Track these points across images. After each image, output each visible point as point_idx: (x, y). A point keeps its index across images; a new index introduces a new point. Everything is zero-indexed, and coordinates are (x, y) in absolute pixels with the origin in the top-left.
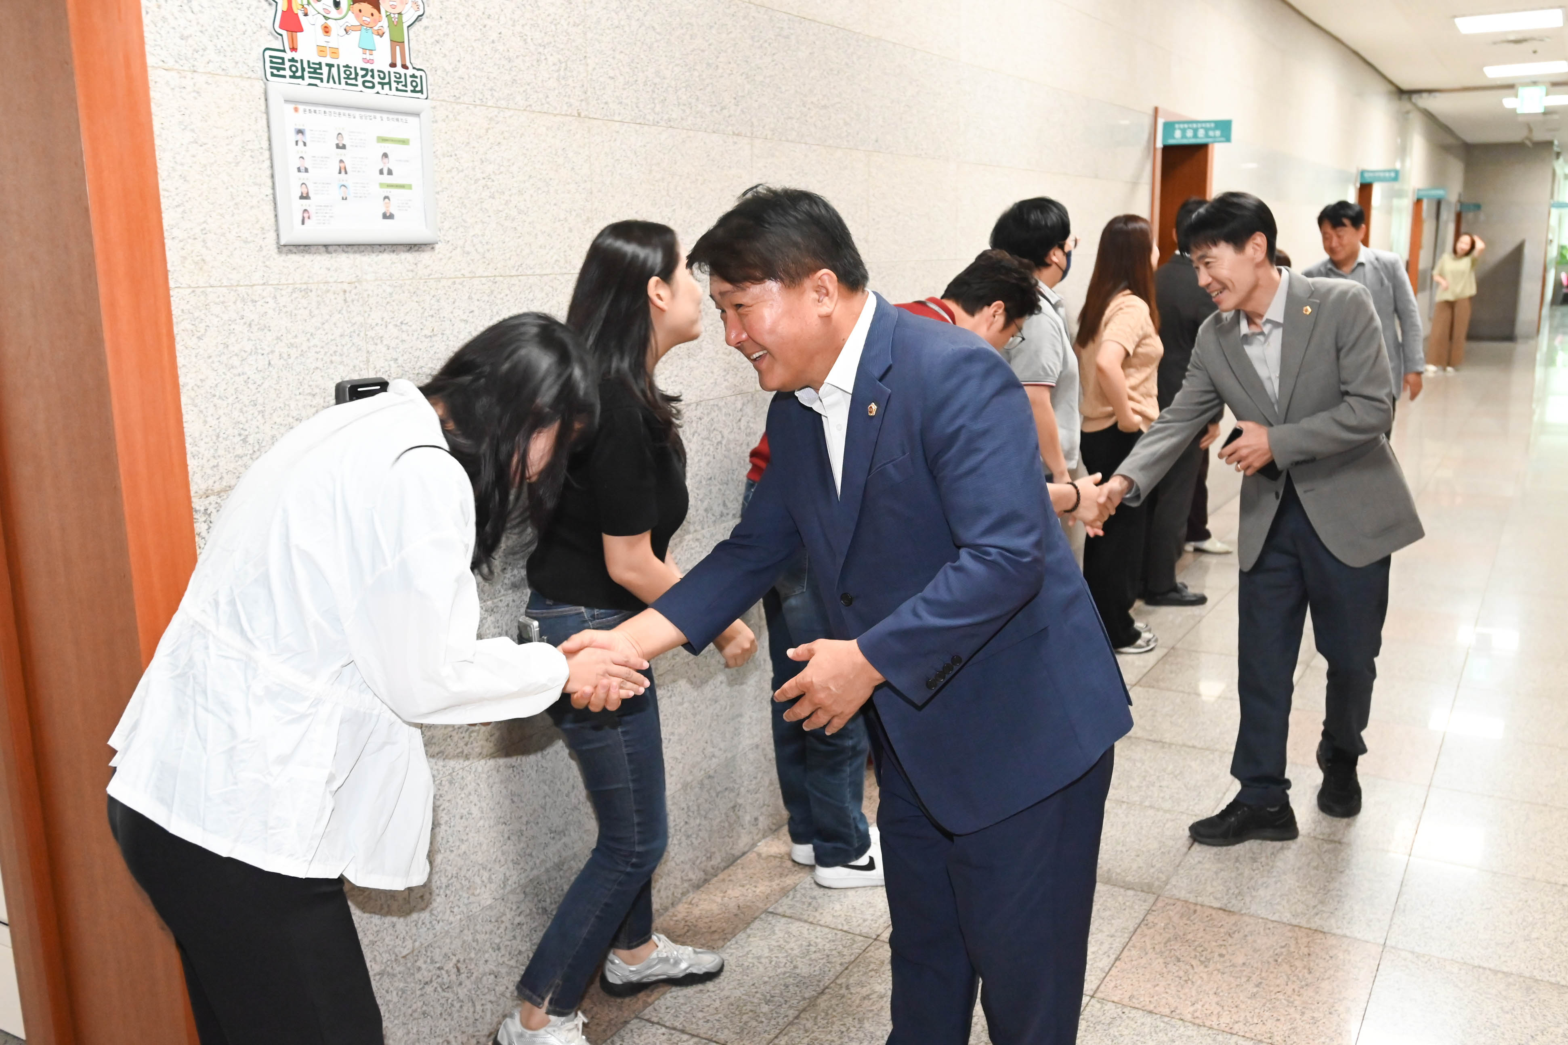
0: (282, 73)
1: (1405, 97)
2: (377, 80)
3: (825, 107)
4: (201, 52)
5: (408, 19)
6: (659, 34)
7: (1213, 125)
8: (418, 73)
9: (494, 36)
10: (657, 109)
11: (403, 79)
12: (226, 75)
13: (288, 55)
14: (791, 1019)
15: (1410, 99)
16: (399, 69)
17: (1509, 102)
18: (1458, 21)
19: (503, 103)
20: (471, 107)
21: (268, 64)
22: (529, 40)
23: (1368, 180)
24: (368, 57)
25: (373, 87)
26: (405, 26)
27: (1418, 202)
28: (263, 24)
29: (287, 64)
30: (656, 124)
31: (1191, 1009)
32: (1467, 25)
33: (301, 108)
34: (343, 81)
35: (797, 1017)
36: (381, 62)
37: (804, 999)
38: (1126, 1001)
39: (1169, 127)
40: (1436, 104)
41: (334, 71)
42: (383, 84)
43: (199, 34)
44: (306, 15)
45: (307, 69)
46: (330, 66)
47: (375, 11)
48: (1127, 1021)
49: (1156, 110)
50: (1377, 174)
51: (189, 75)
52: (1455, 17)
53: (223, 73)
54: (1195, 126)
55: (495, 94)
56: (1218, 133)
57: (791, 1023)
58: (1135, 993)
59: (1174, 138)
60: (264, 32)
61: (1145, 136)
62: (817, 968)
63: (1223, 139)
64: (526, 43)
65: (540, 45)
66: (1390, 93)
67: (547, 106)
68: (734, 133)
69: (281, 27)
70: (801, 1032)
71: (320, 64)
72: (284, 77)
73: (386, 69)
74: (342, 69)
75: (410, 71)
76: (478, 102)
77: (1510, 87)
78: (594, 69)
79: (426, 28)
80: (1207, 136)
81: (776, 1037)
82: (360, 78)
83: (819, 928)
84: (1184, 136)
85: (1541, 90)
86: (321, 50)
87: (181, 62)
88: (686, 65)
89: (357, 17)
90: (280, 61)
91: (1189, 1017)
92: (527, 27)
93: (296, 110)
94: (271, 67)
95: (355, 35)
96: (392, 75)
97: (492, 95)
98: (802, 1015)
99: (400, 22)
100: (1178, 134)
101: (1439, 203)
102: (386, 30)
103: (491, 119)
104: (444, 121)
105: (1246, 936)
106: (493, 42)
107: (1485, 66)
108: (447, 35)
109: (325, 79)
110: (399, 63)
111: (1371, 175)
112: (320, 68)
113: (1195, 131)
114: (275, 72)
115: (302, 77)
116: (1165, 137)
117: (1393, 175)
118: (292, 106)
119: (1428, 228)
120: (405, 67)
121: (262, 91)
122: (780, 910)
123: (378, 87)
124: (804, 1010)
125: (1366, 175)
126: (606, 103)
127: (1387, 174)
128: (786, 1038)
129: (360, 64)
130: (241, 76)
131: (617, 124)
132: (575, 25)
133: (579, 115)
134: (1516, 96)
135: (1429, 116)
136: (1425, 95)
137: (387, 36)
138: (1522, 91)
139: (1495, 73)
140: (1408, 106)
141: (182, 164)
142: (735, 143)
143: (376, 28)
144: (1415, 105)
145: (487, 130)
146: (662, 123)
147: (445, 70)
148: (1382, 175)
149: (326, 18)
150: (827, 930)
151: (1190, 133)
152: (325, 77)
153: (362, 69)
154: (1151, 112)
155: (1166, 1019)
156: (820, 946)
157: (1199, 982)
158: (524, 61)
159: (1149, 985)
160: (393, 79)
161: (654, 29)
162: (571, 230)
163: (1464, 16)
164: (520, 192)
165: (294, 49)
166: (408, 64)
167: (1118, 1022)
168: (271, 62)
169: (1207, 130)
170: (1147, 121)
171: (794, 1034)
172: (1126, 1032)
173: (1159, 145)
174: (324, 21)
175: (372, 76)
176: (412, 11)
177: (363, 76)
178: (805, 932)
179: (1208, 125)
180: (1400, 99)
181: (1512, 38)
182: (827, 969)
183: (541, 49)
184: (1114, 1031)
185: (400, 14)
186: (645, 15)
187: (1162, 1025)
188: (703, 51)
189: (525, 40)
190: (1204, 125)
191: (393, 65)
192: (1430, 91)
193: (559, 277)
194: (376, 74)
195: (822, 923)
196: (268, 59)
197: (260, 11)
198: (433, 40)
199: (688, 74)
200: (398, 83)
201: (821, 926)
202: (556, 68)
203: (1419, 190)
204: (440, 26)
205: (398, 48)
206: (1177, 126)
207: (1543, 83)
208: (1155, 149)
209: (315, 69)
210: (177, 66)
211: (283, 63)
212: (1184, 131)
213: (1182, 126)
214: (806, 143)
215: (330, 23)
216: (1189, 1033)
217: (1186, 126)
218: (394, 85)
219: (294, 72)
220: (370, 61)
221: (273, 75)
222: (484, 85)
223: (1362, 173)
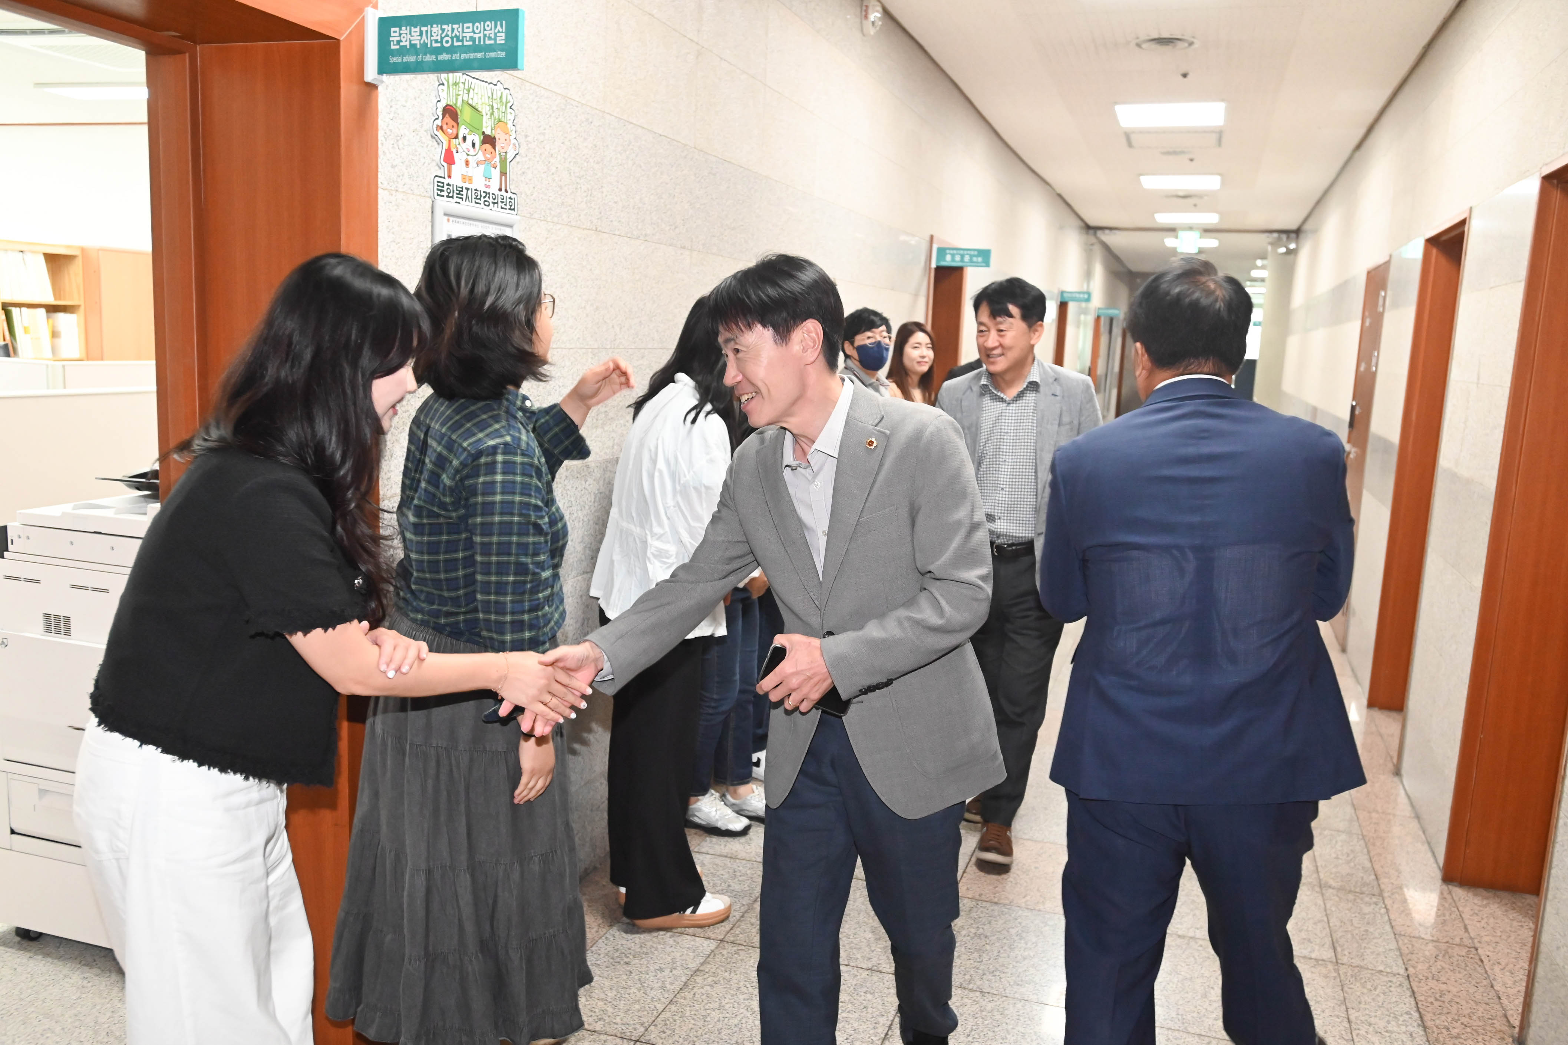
0: (442, 193)
1: (1091, 232)
2: (491, 200)
3: (733, 229)
4: (401, 177)
5: (510, 156)
6: (643, 170)
7: (976, 253)
8: (513, 196)
9: (553, 169)
10: (640, 227)
11: (504, 200)
12: (413, 194)
13: (446, 181)
14: (738, 918)
15: (1095, 234)
16: (503, 193)
17: (1170, 242)
18: (1142, 178)
19: (556, 219)
20: (539, 221)
21: (436, 187)
22: (572, 174)
23: (1066, 300)
24: (488, 183)
25: (488, 206)
26: (508, 161)
27: (1098, 319)
28: (434, 158)
29: (446, 187)
30: (638, 238)
31: (1024, 900)
32: (1150, 182)
33: (451, 219)
34: (474, 200)
35: (742, 916)
36: (494, 189)
37: (743, 905)
38: (977, 897)
39: (942, 251)
40: (1113, 240)
41: (469, 192)
42: (494, 203)
43: (401, 164)
44: (457, 152)
45: (456, 192)
46: (467, 189)
47: (493, 150)
48: (982, 909)
49: (932, 237)
50: (1074, 295)
51: (394, 192)
52: (1141, 175)
53: (411, 192)
54: (962, 252)
55: (552, 212)
56: (980, 259)
57: (739, 920)
58: (983, 892)
59: (945, 261)
60: (434, 164)
61: (923, 258)
62: (746, 886)
63: (984, 264)
64: (570, 175)
65: (578, 177)
66: (1081, 228)
67: (579, 222)
68: (682, 247)
69: (445, 161)
70: (749, 925)
71: (462, 188)
72: (443, 196)
73: (497, 192)
74: (474, 192)
75: (509, 195)
76: (542, 218)
77: (1172, 230)
78: (606, 196)
79: (518, 163)
80: (962, 260)
81: (731, 929)
82: (483, 199)
83: (738, 861)
84: (953, 260)
85: (1196, 234)
86: (464, 178)
87: (391, 184)
88: (657, 194)
89: (484, 154)
90: (442, 185)
91: (1023, 905)
92: (572, 164)
93: (448, 220)
94: (438, 189)
95: (482, 167)
96: (500, 197)
97: (550, 214)
98: (746, 915)
99: (506, 159)
100: (948, 258)
101: (1111, 320)
102: (498, 164)
103: (549, 231)
104: (523, 231)
105: (1050, 856)
106: (553, 174)
107: (1156, 212)
108: (529, 168)
109: (464, 199)
110: (503, 189)
111: (1069, 295)
112: (462, 191)
113: (962, 256)
114: (439, 192)
115: (452, 197)
116: (938, 260)
117: (1086, 296)
118: (446, 218)
119: (1104, 339)
120: (506, 191)
121: (430, 206)
122: (703, 850)
123: (492, 205)
124: (746, 912)
125: (1065, 295)
126: (612, 221)
127: (1082, 296)
128: (739, 929)
129: (484, 189)
130: (420, 195)
131: (617, 237)
132: (598, 163)
133: (596, 229)
134: (1177, 237)
135: (1107, 248)
136: (1107, 231)
137: (498, 168)
138: (1181, 234)
139: (1163, 219)
140: (1093, 240)
141: (386, 257)
142: (682, 254)
143: (493, 163)
144: (1098, 238)
145: (547, 238)
146: (641, 238)
147: (526, 194)
148: (1077, 295)
149: (468, 155)
150: (744, 862)
151: (958, 258)
152: (464, 197)
153: (484, 192)
154: (928, 239)
155: (1008, 907)
156: (743, 872)
157: (1025, 884)
158: (568, 189)
159: (991, 887)
160: (500, 200)
161: (641, 167)
162: (587, 315)
163: (1147, 174)
164: (562, 287)
165: (449, 177)
166: (508, 189)
167: (975, 909)
168: (438, 186)
169: (971, 256)
170: (925, 246)
171: (745, 927)
172: (982, 915)
173: (934, 265)
174: (466, 156)
175: (489, 197)
176: (513, 150)
177: (484, 197)
178: (729, 864)
179: (972, 253)
180: (1087, 233)
181: (1181, 194)
182: (754, 886)
183: (578, 180)
184: (974, 915)
185: (506, 153)
186: (636, 156)
187: (1006, 910)
188: (667, 184)
189: (570, 173)
190: (969, 252)
191: (500, 190)
192: (1111, 229)
193: (579, 351)
194: (491, 195)
195: (739, 857)
196: (436, 183)
197: (433, 149)
198: (521, 172)
199: (658, 201)
200: (502, 202)
201: (739, 859)
202: (585, 194)
203: (1099, 309)
204: (526, 162)
205: (503, 177)
206: (948, 251)
207: (1198, 229)
208: (930, 268)
209: (460, 191)
210: (388, 187)
211: (443, 187)
212: (953, 255)
213: (952, 252)
214: (722, 256)
215: (470, 158)
216: (1026, 914)
217: (955, 252)
218: (500, 204)
219: (449, 193)
220: (488, 186)
221: (438, 195)
222: (546, 205)
223: (1062, 293)
